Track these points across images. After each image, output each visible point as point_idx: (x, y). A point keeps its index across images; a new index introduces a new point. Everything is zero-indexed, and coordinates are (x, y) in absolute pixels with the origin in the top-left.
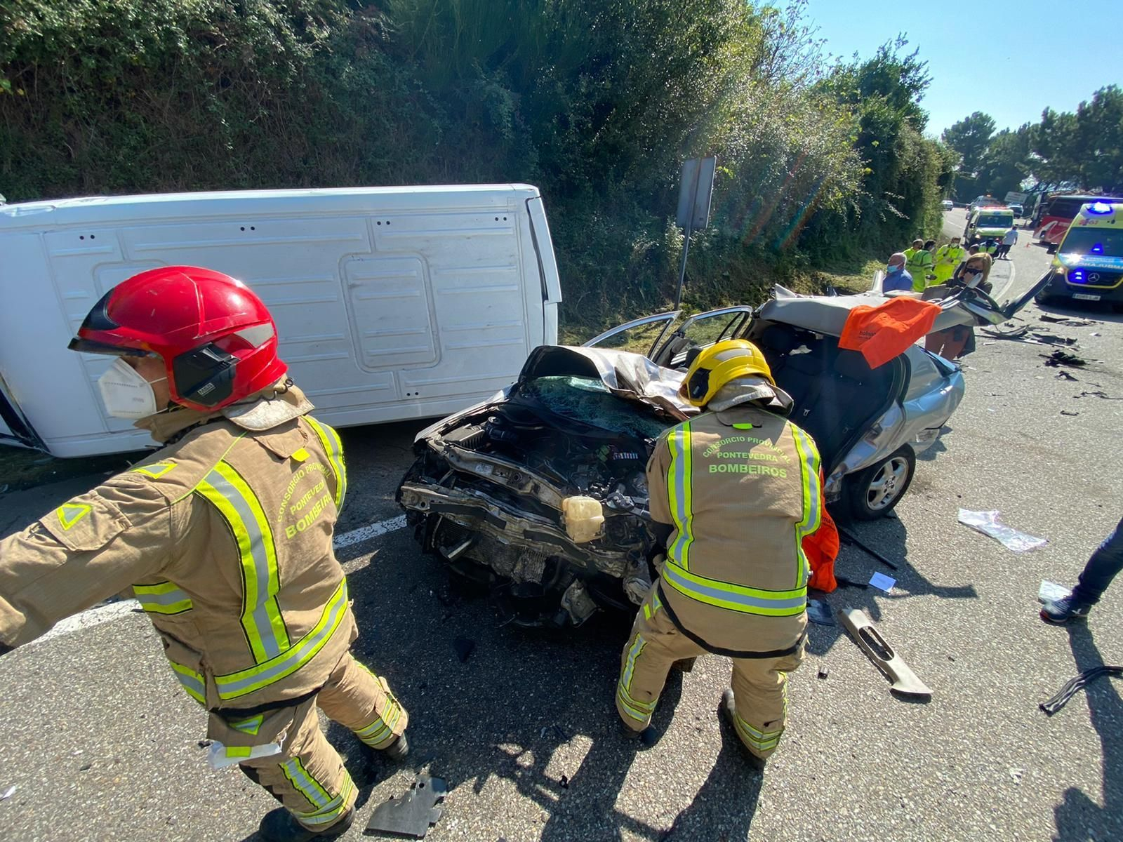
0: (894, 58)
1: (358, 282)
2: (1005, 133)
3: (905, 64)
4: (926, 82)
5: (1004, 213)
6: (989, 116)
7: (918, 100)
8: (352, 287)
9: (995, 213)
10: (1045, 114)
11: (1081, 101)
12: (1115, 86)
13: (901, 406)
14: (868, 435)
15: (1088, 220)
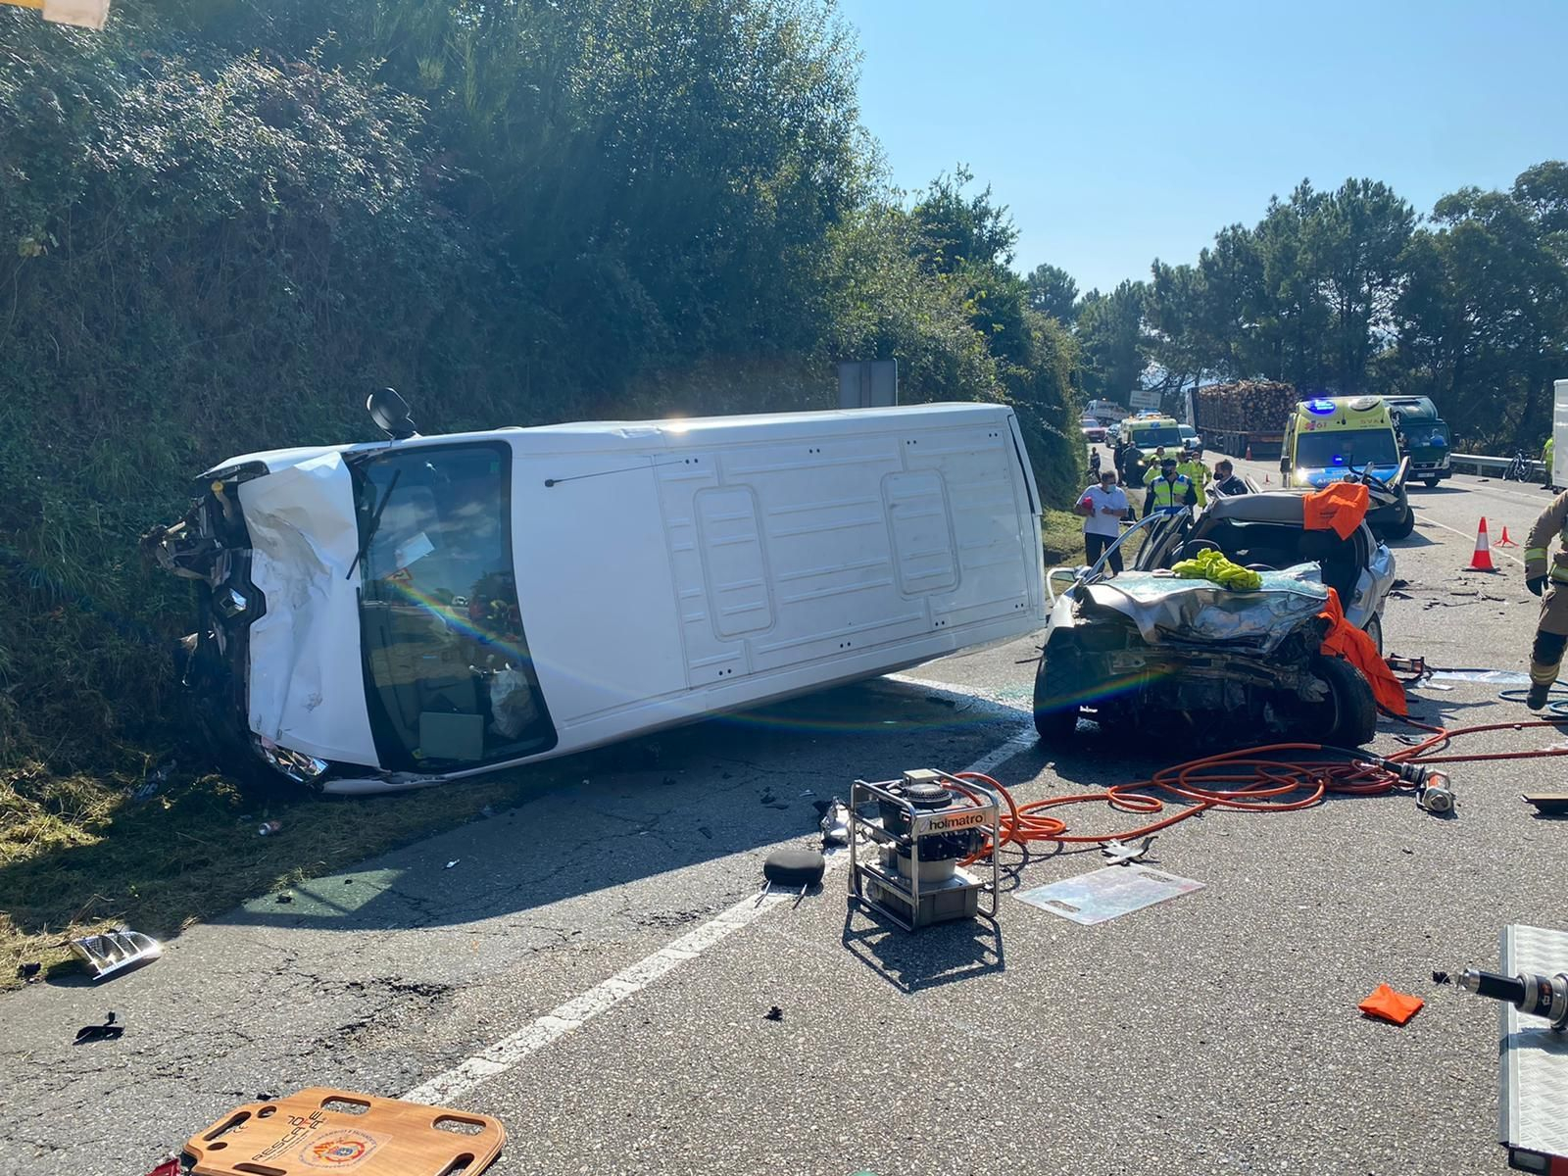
0: (959, 202)
1: (896, 502)
2: (1093, 296)
3: (975, 207)
4: (1013, 236)
5: (1165, 424)
6: (1063, 270)
7: (1008, 261)
8: (893, 506)
9: (1152, 425)
10: (1156, 268)
11: (1201, 249)
12: (1240, 226)
13: (1368, 570)
14: (1353, 600)
15: (1314, 422)
